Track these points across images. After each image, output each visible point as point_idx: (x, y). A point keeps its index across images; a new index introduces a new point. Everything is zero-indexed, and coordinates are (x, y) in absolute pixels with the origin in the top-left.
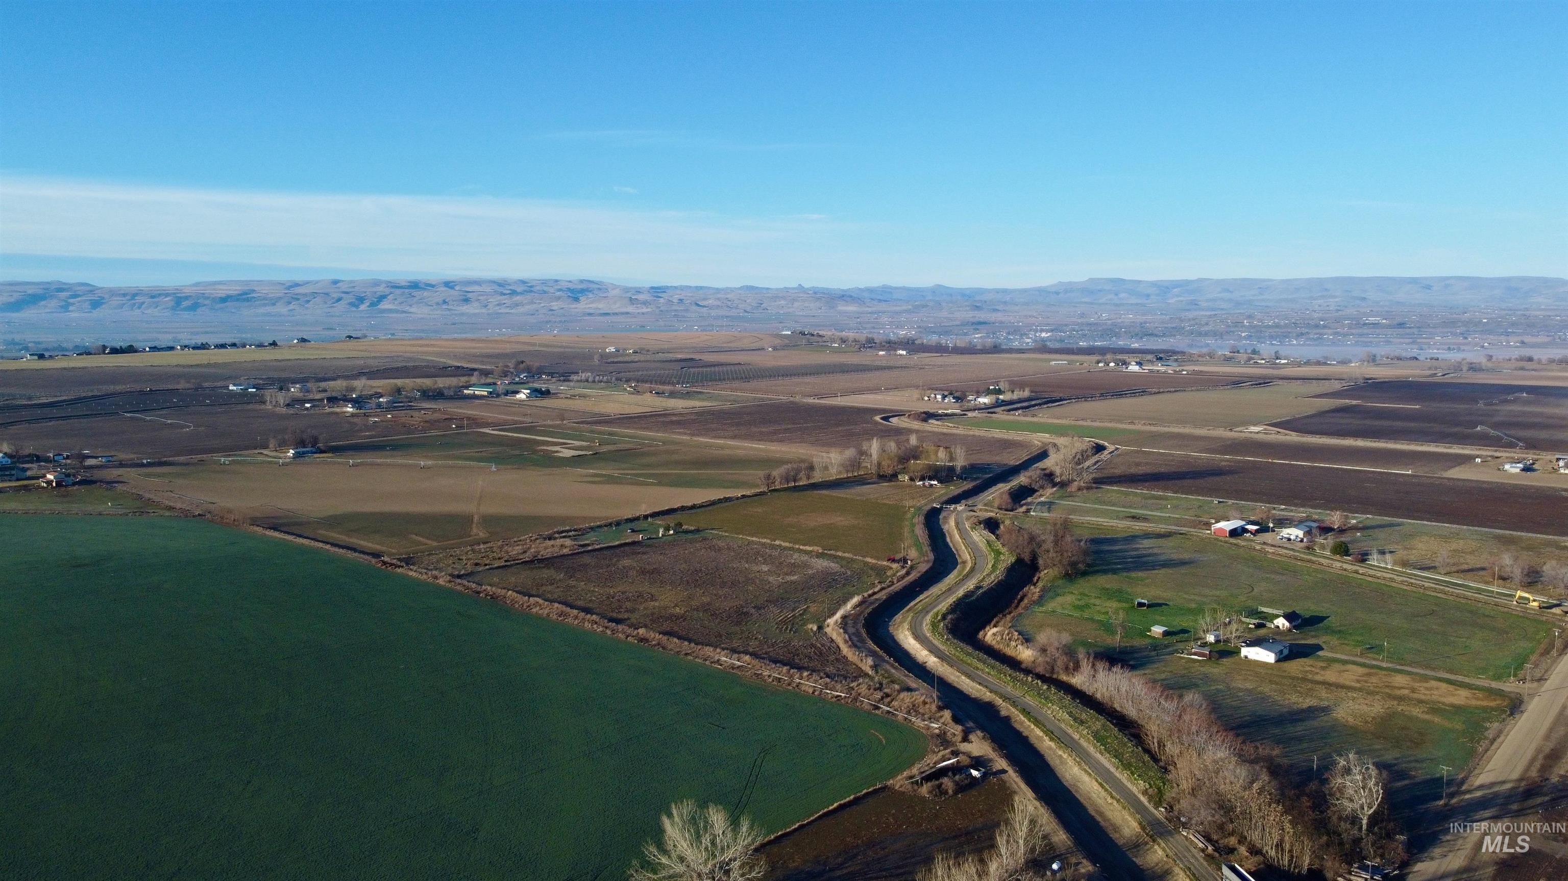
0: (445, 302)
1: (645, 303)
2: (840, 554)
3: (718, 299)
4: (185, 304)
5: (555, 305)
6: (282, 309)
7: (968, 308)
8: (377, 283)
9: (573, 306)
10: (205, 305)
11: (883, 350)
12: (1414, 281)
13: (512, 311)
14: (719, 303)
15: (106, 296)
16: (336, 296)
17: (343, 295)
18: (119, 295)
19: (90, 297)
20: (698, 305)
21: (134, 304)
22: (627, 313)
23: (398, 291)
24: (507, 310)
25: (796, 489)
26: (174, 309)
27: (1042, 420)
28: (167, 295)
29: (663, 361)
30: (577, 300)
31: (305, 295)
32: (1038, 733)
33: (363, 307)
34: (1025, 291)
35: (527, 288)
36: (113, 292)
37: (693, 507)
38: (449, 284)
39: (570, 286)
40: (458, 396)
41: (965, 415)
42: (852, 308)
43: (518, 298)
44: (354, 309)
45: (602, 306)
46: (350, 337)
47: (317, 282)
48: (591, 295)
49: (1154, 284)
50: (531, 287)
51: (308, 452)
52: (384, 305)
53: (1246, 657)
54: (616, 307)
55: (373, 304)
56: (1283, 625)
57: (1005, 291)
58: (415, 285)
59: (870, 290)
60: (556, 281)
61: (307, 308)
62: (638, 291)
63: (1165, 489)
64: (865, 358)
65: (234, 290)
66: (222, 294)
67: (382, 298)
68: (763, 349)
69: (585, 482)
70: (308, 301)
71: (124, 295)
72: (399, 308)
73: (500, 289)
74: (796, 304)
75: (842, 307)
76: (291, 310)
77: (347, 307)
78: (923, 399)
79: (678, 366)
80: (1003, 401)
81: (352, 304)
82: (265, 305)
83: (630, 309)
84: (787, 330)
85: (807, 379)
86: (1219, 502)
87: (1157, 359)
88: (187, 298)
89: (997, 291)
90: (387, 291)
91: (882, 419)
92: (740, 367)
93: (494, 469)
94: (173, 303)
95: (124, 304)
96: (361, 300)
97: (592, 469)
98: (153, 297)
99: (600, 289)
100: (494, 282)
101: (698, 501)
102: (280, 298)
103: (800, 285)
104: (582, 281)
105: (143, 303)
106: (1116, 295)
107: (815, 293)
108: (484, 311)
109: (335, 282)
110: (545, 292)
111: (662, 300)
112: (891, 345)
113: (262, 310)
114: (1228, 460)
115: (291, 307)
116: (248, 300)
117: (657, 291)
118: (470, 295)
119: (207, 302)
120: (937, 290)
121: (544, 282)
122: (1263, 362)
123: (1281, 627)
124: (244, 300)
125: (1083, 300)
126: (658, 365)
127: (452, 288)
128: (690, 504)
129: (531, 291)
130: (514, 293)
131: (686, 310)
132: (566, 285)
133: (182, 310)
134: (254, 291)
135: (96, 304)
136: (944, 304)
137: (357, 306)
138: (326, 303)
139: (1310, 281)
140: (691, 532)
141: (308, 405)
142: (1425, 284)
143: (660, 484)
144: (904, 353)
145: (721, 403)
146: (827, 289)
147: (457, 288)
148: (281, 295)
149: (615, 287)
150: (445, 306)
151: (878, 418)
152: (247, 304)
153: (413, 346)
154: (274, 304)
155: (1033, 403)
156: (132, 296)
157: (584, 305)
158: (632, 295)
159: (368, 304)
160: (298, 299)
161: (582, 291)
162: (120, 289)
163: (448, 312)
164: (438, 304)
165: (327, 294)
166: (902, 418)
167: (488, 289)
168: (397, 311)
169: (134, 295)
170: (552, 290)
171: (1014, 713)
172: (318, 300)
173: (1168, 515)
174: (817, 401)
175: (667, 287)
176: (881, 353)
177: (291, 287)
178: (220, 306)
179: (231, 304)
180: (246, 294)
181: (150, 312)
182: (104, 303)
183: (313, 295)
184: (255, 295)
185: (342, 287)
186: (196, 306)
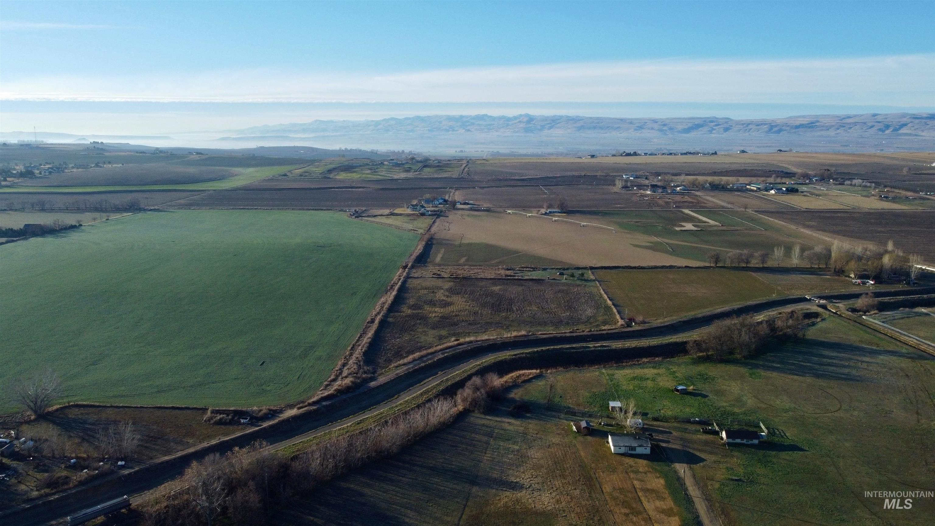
4: (775, 129)
6: (832, 133)
8: (905, 116)
10: (786, 130)
15: (734, 125)
16: (870, 124)
17: (876, 124)
18: (741, 124)
19: (725, 126)
21: (746, 130)
23: (919, 121)
26: (767, 132)
28: (765, 124)
31: (850, 124)
33: (888, 131)
36: (738, 123)
44: (881, 133)
47: (862, 116)
52: (902, 131)
55: (895, 130)
65: (805, 121)
66: (798, 123)
67: (904, 126)
70: (851, 128)
71: (743, 124)
72: (913, 132)
76: (837, 134)
77: (877, 131)
81: (880, 130)
82: (822, 130)
88: (776, 126)
90: (911, 120)
94: (767, 129)
95: (741, 129)
96: (888, 127)
98: (758, 125)
102: (833, 126)
105: (751, 129)
109: (875, 116)
113: (819, 133)
115: (838, 131)
116: (812, 127)
119: (788, 128)
124: (809, 127)
133: (772, 133)
134: (818, 121)
135: (726, 130)
137: (883, 131)
138: (862, 129)
148: (833, 124)
152: (810, 129)
154: (828, 130)
156: (746, 125)
159: (892, 130)
160: (844, 127)
162: (743, 121)
165: (865, 123)
168: (909, 135)
169: (749, 124)
172: (857, 127)
177: (844, 118)
178: (794, 130)
179: (799, 129)
180: (812, 123)
181: (753, 134)
182: (731, 129)
183: (855, 124)
184: (817, 124)
185: (879, 118)
186: (780, 131)
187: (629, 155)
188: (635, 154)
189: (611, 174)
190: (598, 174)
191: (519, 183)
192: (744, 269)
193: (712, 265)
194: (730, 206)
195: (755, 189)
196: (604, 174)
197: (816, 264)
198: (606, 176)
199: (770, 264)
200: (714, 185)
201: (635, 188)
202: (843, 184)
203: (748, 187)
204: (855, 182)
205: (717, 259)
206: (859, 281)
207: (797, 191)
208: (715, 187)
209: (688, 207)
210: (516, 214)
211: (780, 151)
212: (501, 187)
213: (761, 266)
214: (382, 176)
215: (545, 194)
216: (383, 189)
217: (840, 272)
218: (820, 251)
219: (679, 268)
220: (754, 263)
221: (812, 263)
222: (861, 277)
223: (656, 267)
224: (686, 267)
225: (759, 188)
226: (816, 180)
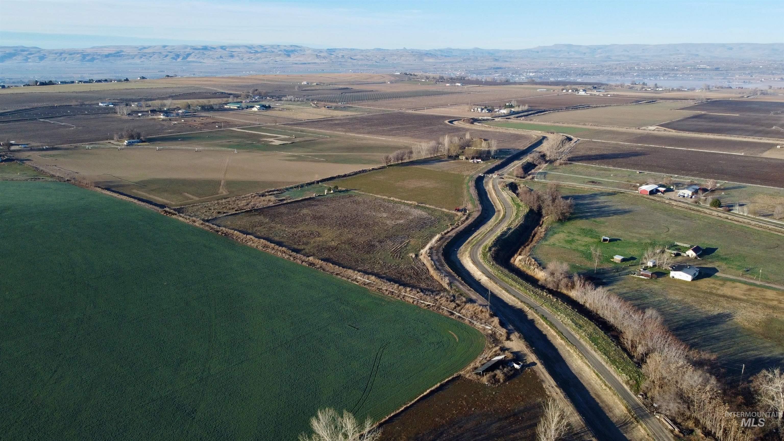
0: (221, 57)
1: (324, 58)
2: (427, 206)
3: (362, 55)
4: (88, 58)
5: (278, 59)
6: (137, 61)
7: (492, 60)
8: (186, 47)
9: (287, 59)
10: (98, 59)
11: (448, 83)
12: (723, 45)
13: (256, 62)
14: (363, 58)
15: (47, 54)
16: (165, 54)
17: (169, 53)
18: (53, 53)
19: (39, 54)
20: (351, 58)
21: (62, 58)
22: (315, 63)
23: (197, 51)
24: (253, 61)
25: (403, 164)
27: (536, 123)
28: (78, 53)
29: (334, 89)
30: (289, 56)
31: (149, 53)
32: (553, 333)
33: (179, 60)
34: (521, 51)
35: (263, 49)
36: (50, 52)
37: (345, 176)
38: (223, 48)
39: (285, 48)
40: (221, 109)
41: (494, 120)
42: (431, 60)
43: (259, 55)
44: (174, 61)
45: (302, 59)
46: (168, 76)
47: (155, 46)
48: (296, 53)
49: (588, 47)
50: (266, 49)
51: (135, 142)
52: (190, 59)
53: (673, 277)
54: (310, 60)
55: (184, 58)
56: (692, 255)
57: (511, 51)
58: (205, 48)
59: (441, 51)
60: (278, 46)
61: (151, 61)
62: (321, 51)
63: (608, 164)
64: (439, 87)
65: (113, 51)
66: (106, 53)
67: (189, 55)
68: (385, 83)
69: (286, 160)
70: (151, 57)
71: (56, 54)
72: (197, 60)
73: (250, 50)
74: (403, 58)
75: (426, 60)
76: (142, 62)
77: (171, 59)
78: (471, 111)
79: (339, 92)
80: (514, 112)
81: (173, 58)
82: (128, 59)
83: (317, 61)
84: (398, 72)
85: (409, 99)
86: (640, 173)
87: (594, 88)
88: (88, 55)
89: (507, 51)
90: (191, 51)
91: (450, 122)
92: (373, 93)
93: (236, 152)
94: (81, 58)
95: (56, 58)
96: (178, 56)
97: (290, 152)
98: (71, 54)
99: (301, 50)
100: (246, 46)
101: (347, 173)
102: (136, 55)
103: (405, 48)
104: (291, 46)
105: (66, 58)
106: (568, 53)
107: (412, 52)
108: (242, 62)
109: (164, 47)
110: (273, 52)
111: (333, 56)
112: (452, 80)
113: (127, 62)
114: (641, 147)
115: (142, 60)
116: (119, 56)
117: (331, 51)
118: (234, 53)
119: (99, 57)
120: (475, 50)
121: (272, 46)
122: (650, 89)
123: (690, 256)
124: (117, 56)
125: (551, 56)
126: (329, 91)
127: (225, 49)
128: (343, 174)
129: (266, 51)
130: (257, 52)
131: (346, 61)
132: (283, 48)
133: (85, 61)
134: (122, 51)
135: (41, 58)
136: (479, 58)
137: (176, 60)
138: (160, 58)
139: (669, 45)
140: (343, 191)
141: (140, 114)
142: (730, 47)
143: (327, 161)
144: (459, 84)
145: (362, 113)
146: (418, 50)
147: (227, 50)
148: (136, 53)
149: (309, 49)
150: (221, 59)
151: (447, 122)
152: (119, 58)
153: (200, 81)
154: (133, 58)
155: (530, 113)
156: (60, 54)
157: (292, 59)
158: (318, 54)
159: (181, 58)
160: (145, 56)
161: (293, 51)
162: (54, 50)
163: (222, 63)
164: (217, 58)
165: (160, 53)
166: (460, 122)
167: (242, 50)
168: (196, 62)
169: (61, 54)
170: (276, 51)
171: (536, 317)
172: (155, 56)
173: (612, 181)
174: (413, 112)
175: (336, 49)
176: (448, 85)
177: (142, 49)
178: (105, 59)
179: (110, 58)
180: (118, 53)
181: (69, 62)
182: (46, 58)
183: (154, 53)
184: (123, 53)
185: (169, 49)
186: (93, 59)
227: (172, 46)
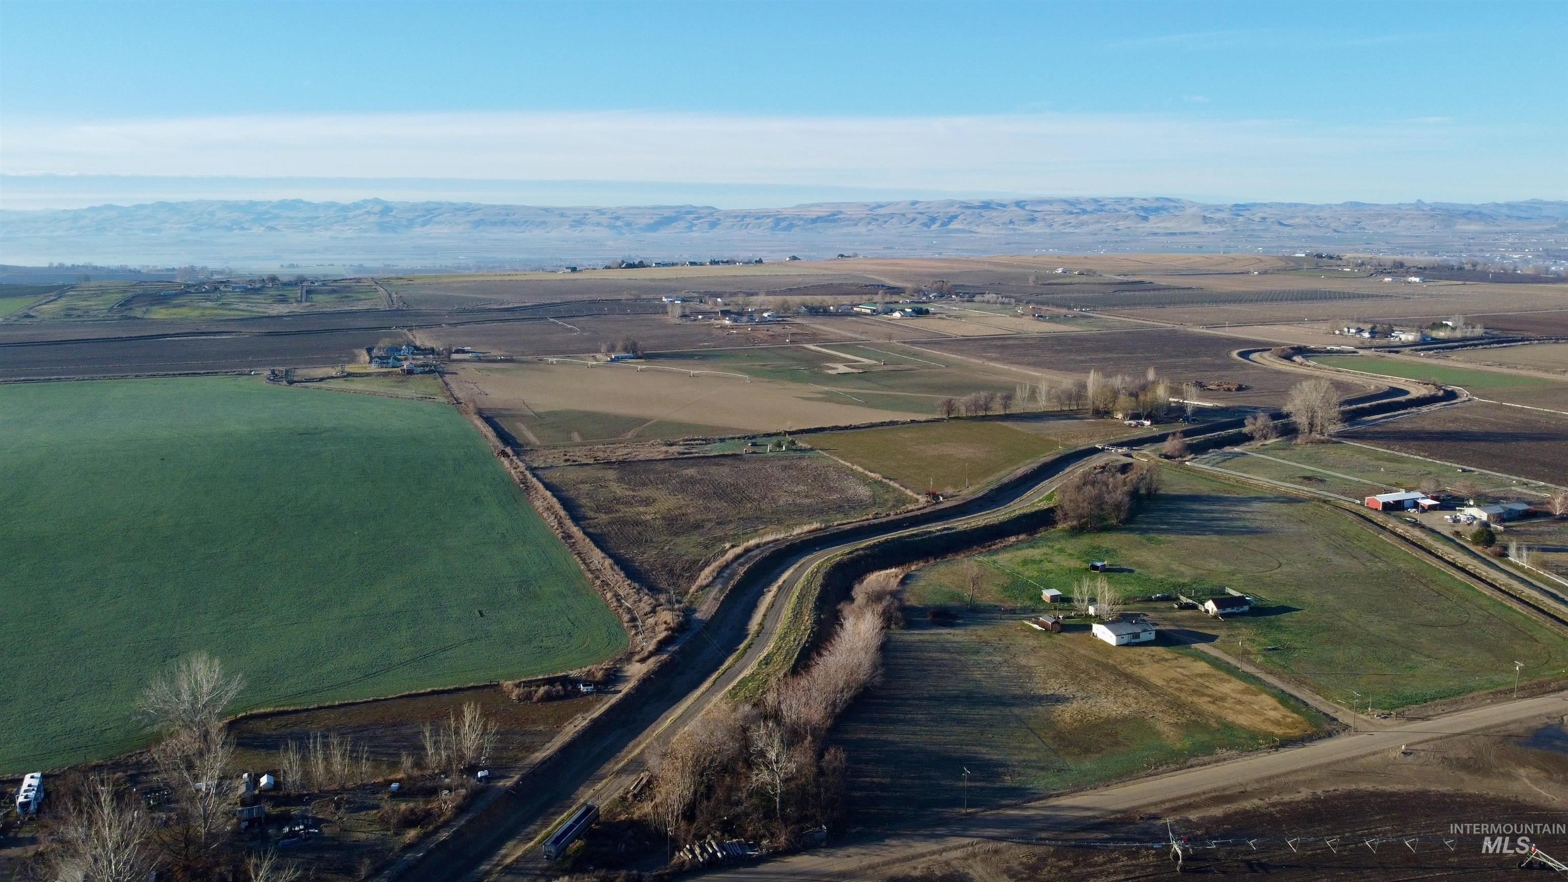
0: (1011, 222)
1: (1221, 222)
3: (1307, 217)
4: (783, 224)
5: (1122, 225)
6: (862, 229)
8: (951, 204)
9: (1141, 225)
10: (799, 226)
13: (1076, 231)
14: (1306, 222)
15: (722, 218)
16: (910, 216)
17: (917, 216)
18: (732, 217)
19: (710, 219)
20: (1281, 224)
21: (743, 225)
22: (1196, 233)
23: (969, 212)
24: (1072, 230)
26: (772, 229)
28: (769, 217)
30: (1145, 219)
31: (884, 216)
33: (934, 227)
35: (1099, 206)
36: (728, 215)
38: (1019, 204)
39: (1146, 204)
42: (1472, 227)
43: (1084, 218)
44: (926, 229)
45: (1172, 225)
47: (898, 203)
48: (1165, 213)
50: (1103, 205)
52: (953, 226)
54: (1188, 227)
55: (944, 224)
58: (986, 206)
60: (1131, 199)
61: (884, 228)
62: (1218, 209)
66: (814, 215)
67: (953, 218)
70: (886, 222)
71: (736, 217)
72: (966, 228)
73: (1070, 208)
74: (1402, 223)
75: (1461, 226)
76: (869, 231)
77: (920, 227)
81: (925, 224)
82: (848, 225)
83: (1204, 229)
88: (784, 219)
90: (959, 211)
94: (772, 224)
95: (735, 224)
96: (933, 220)
98: (758, 218)
99: (1176, 207)
100: (1065, 201)
102: (862, 219)
103: (1419, 200)
104: (1158, 199)
105: (749, 224)
107: (1433, 210)
108: (1048, 230)
109: (914, 203)
110: (1117, 211)
111: (1241, 219)
113: (845, 230)
115: (870, 227)
116: (835, 221)
117: (1238, 209)
118: (1036, 215)
119: (801, 223)
121: (1118, 201)
124: (831, 221)
127: (1023, 208)
129: (1102, 210)
130: (1084, 212)
131: (1267, 230)
132: (1137, 204)
133: (780, 230)
134: (841, 212)
135: (713, 225)
137: (929, 227)
138: (901, 223)
144: (1417, 280)
146: (1453, 205)
147: (1028, 208)
148: (862, 216)
149: (1193, 204)
150: (1011, 226)
152: (832, 224)
154: (856, 225)
156: (742, 218)
157: (1154, 224)
158: (1208, 214)
159: (939, 224)
160: (877, 220)
161: (1157, 210)
162: (733, 211)
163: (1011, 232)
164: (1004, 224)
165: (903, 215)
167: (1056, 208)
168: (963, 231)
169: (745, 217)
170: (1124, 209)
172: (894, 220)
175: (1255, 205)
176: (1388, 279)
177: (875, 208)
178: (810, 226)
179: (818, 224)
180: (834, 215)
181: (753, 231)
182: (720, 224)
183: (892, 215)
184: (841, 216)
185: (920, 208)
186: (791, 226)
187: (631, 266)
188: (641, 265)
189: (644, 296)
190: (624, 296)
191: (507, 316)
192: (984, 418)
193: (944, 417)
194: (864, 338)
195: (869, 311)
196: (632, 297)
197: (1065, 405)
198: (636, 300)
199: (1015, 409)
200: (813, 308)
201: (700, 317)
202: (972, 301)
203: (855, 309)
204: (987, 297)
205: (950, 407)
206: (1133, 422)
207: (927, 312)
208: (815, 311)
209: (809, 342)
210: (563, 363)
211: (842, 256)
212: (483, 322)
213: (1003, 413)
214: (242, 310)
215: (576, 331)
216: (270, 334)
217: (1102, 413)
218: (1070, 387)
219: (904, 423)
220: (997, 409)
221: (1062, 405)
222: (1133, 417)
223: (872, 425)
224: (913, 421)
225: (874, 311)
226: (935, 297)
227: (929, 203)
